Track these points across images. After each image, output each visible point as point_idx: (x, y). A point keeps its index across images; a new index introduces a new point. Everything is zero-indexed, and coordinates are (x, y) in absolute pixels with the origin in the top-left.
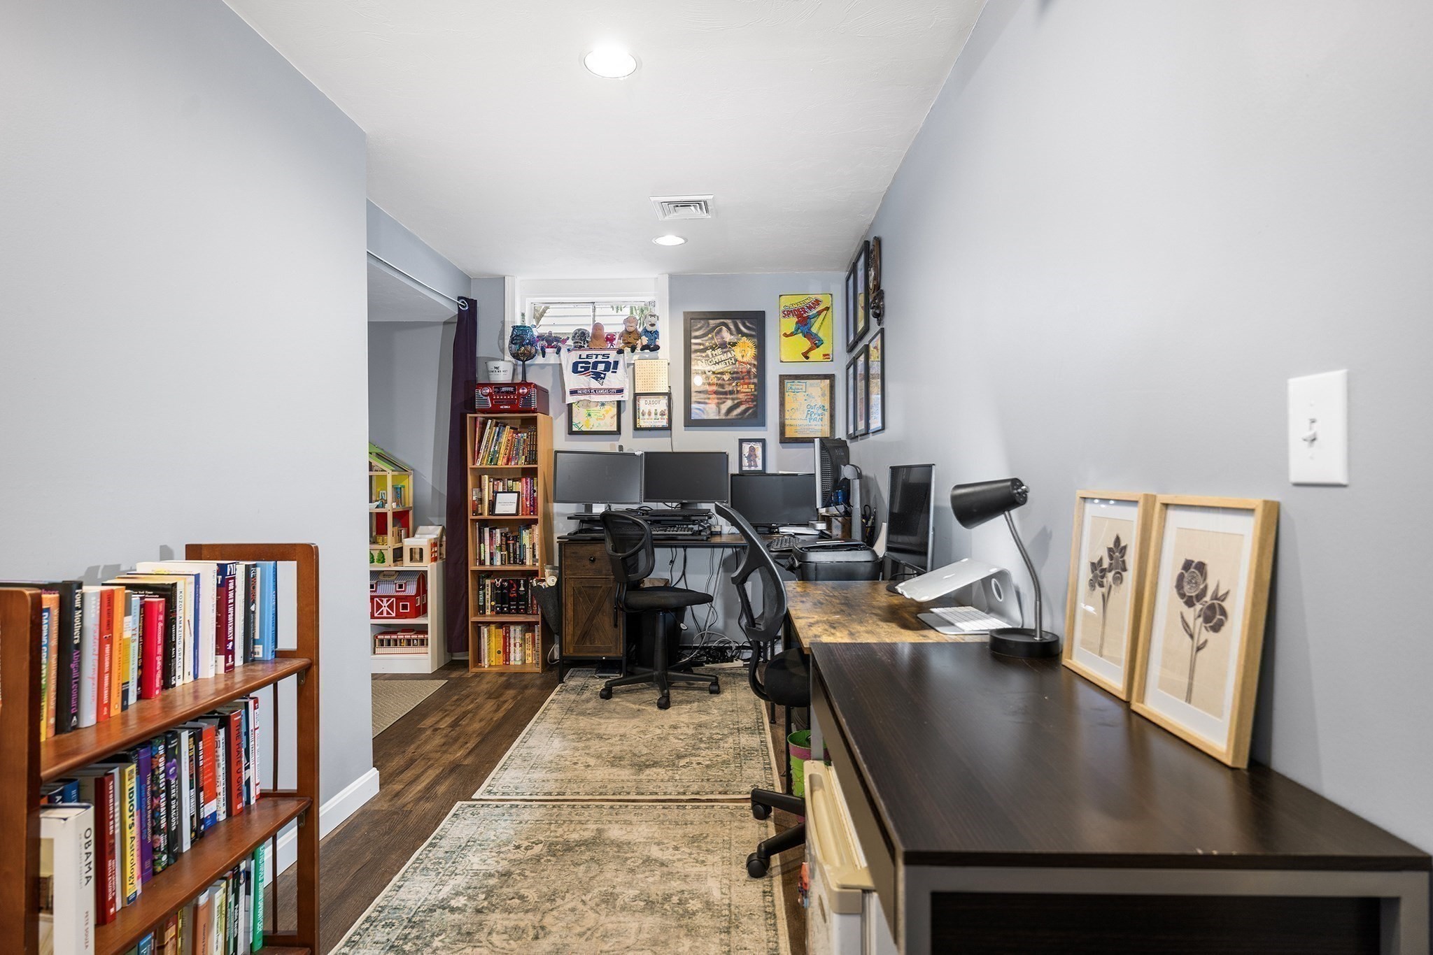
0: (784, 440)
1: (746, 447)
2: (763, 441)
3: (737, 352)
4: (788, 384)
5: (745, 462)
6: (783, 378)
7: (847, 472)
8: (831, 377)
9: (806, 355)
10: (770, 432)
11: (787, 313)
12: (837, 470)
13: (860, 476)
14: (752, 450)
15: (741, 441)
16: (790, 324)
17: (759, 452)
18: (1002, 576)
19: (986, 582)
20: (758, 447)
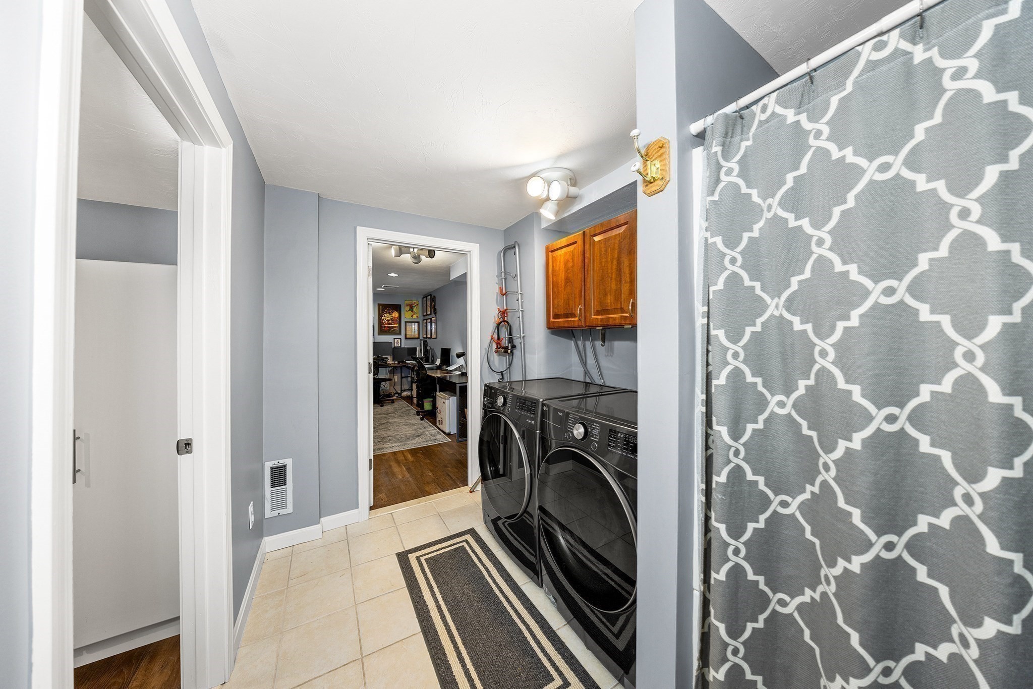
0: (406, 338)
1: (396, 340)
2: (400, 339)
3: (393, 315)
4: (407, 324)
5: (396, 344)
6: (406, 322)
7: (428, 348)
8: (418, 322)
9: (412, 316)
10: (402, 336)
11: (407, 305)
12: (426, 348)
13: (431, 348)
14: (398, 341)
15: (394, 339)
16: (408, 308)
17: (399, 342)
18: (462, 365)
19: (459, 366)
20: (399, 340)
